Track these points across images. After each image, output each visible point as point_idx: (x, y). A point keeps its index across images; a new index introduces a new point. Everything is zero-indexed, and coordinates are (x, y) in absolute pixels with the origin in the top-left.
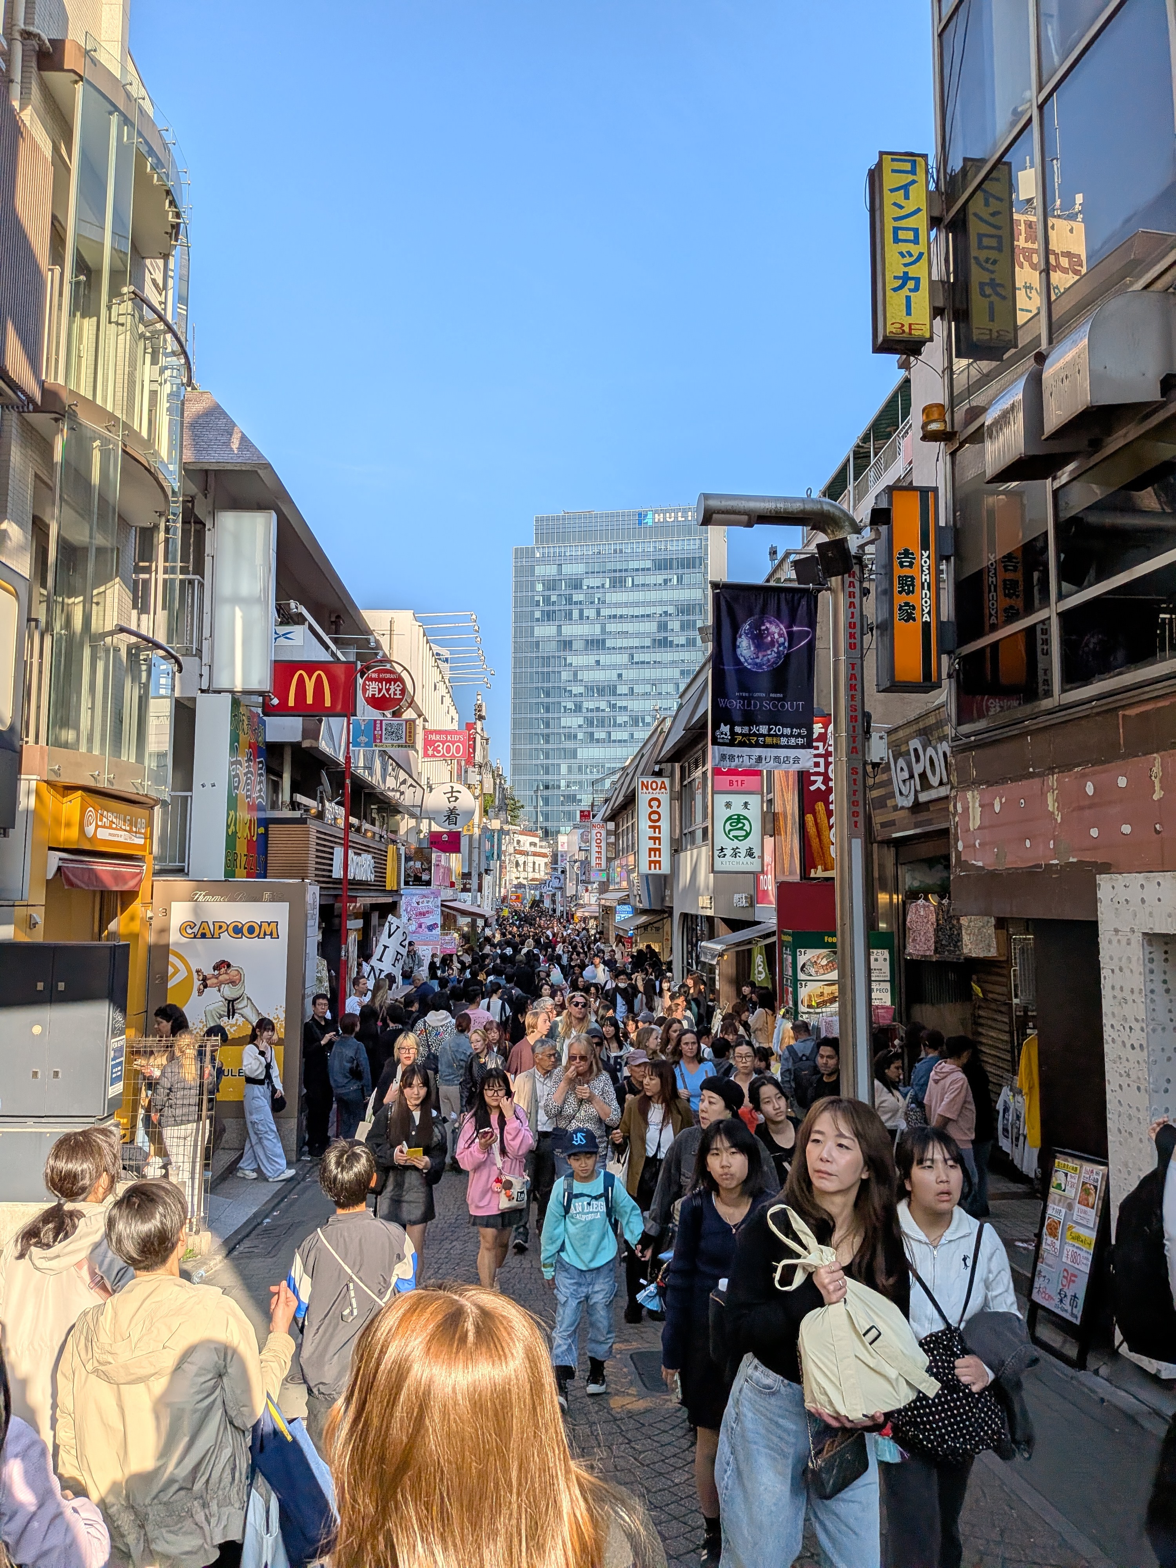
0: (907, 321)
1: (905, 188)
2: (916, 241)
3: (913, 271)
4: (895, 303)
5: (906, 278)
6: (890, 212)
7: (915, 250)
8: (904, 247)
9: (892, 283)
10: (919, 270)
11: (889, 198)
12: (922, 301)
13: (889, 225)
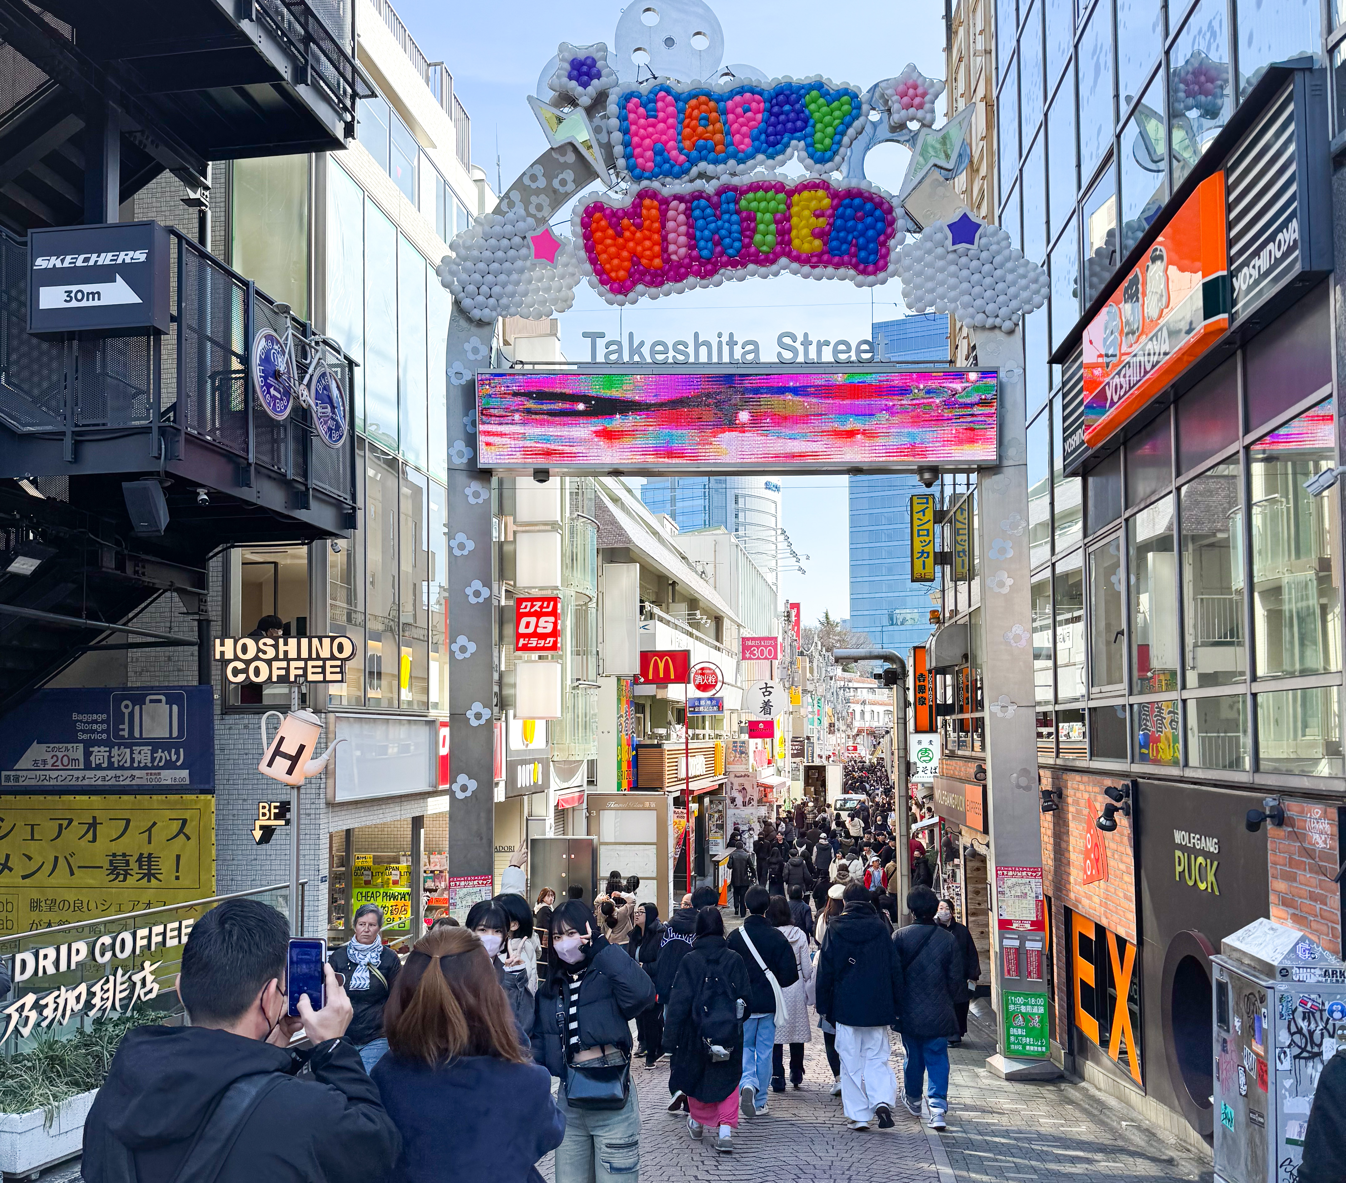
0: (923, 572)
1: (923, 511)
2: (928, 535)
3: (926, 549)
4: (918, 563)
5: (923, 552)
6: (916, 522)
7: (927, 539)
8: (922, 538)
9: (916, 555)
10: (929, 549)
11: (916, 516)
12: (930, 560)
13: (916, 529)
